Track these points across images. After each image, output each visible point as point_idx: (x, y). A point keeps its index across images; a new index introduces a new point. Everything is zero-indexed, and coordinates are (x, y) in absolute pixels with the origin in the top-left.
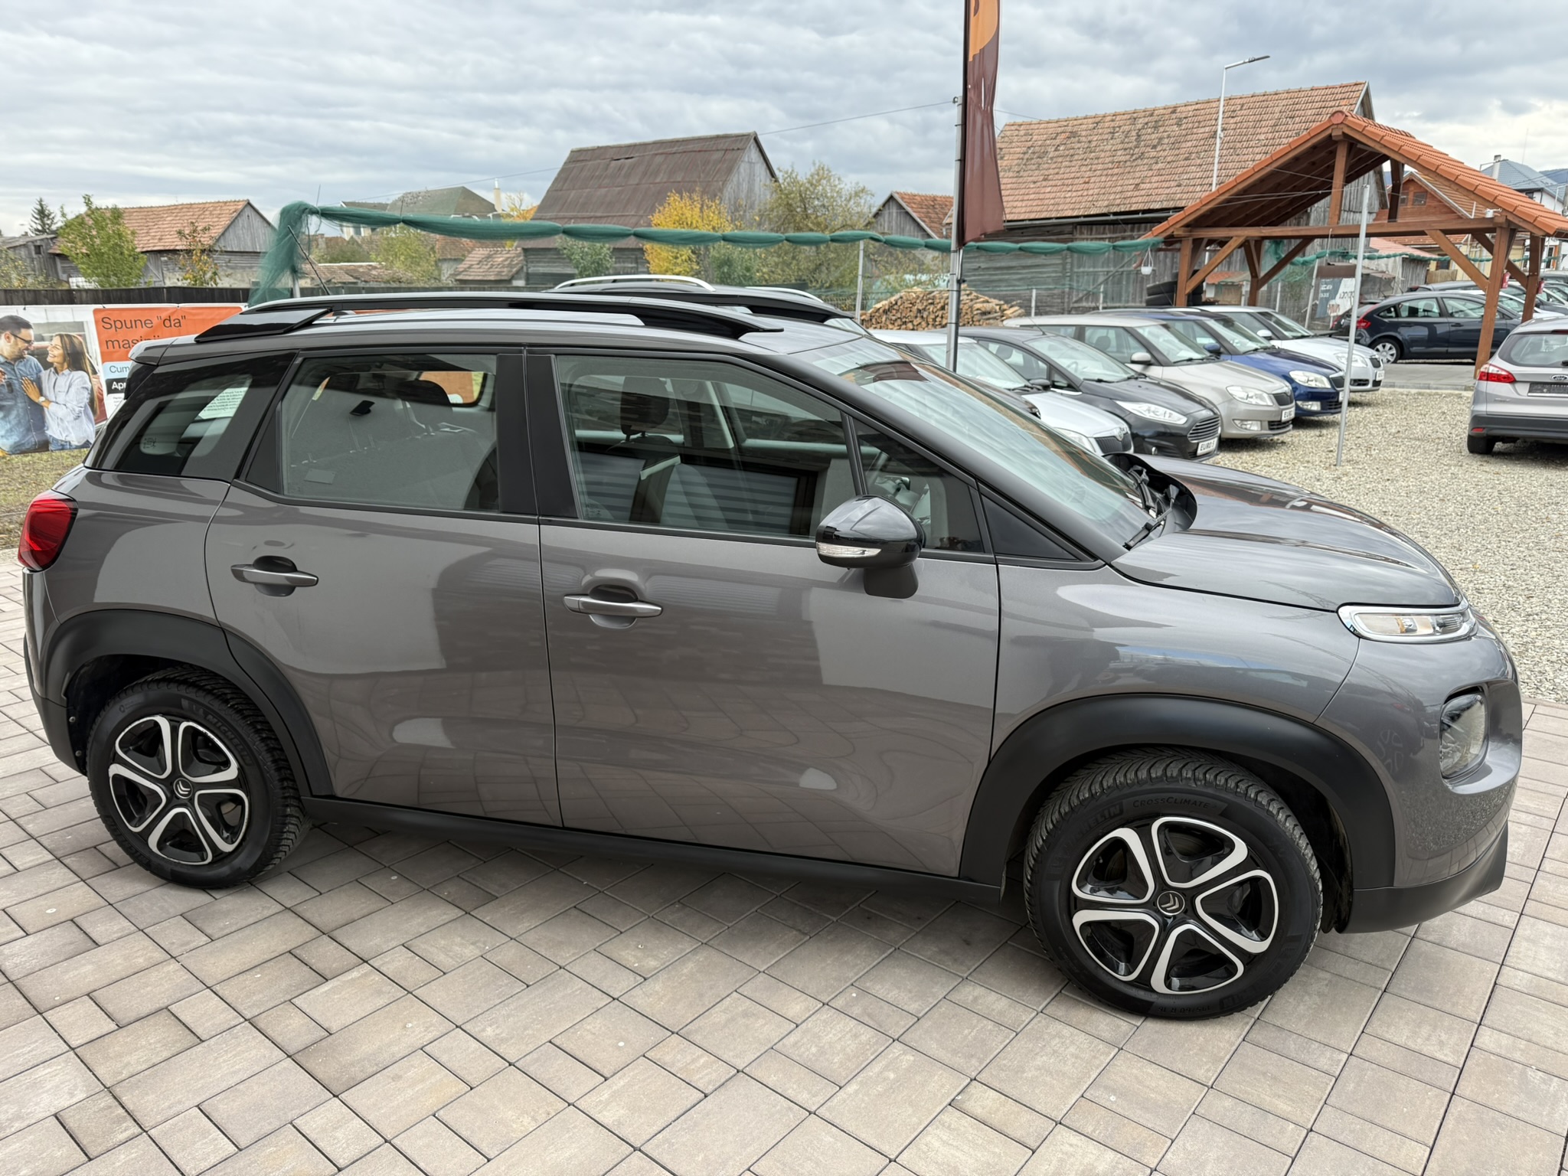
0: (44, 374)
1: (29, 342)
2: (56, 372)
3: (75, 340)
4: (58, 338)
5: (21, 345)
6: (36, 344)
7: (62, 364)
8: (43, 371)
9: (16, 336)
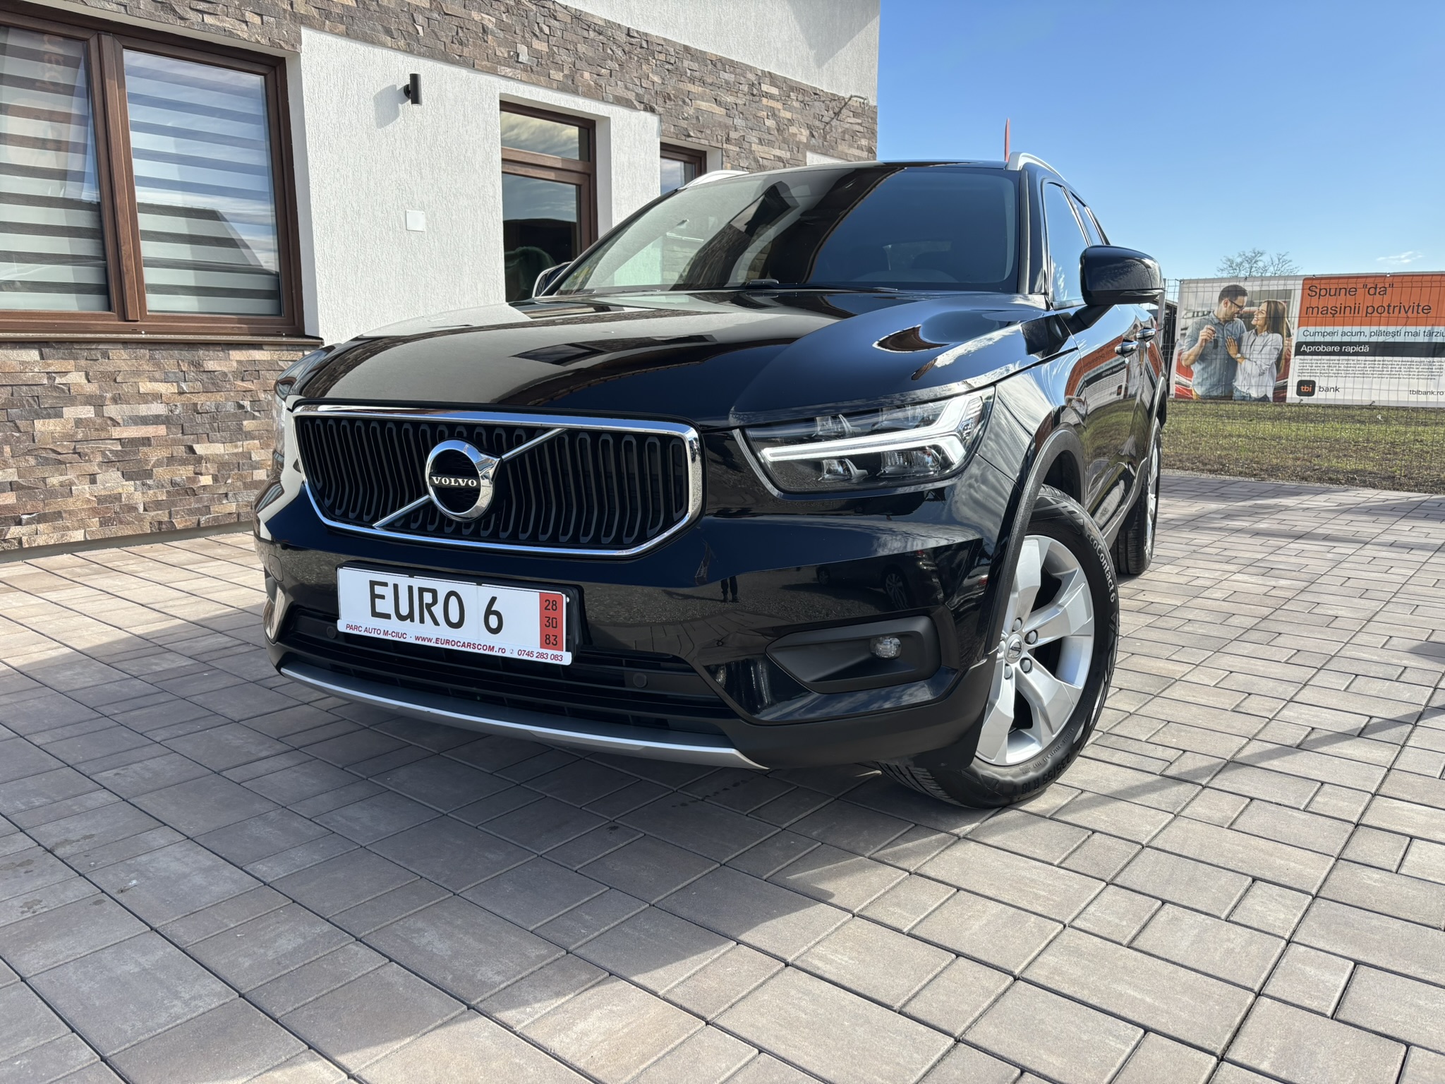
0: (1246, 334)
1: (1241, 307)
2: (1256, 333)
3: (1280, 307)
4: (1266, 304)
5: (1235, 309)
6: (1246, 309)
7: (1262, 327)
8: (1246, 332)
9: (1232, 302)
